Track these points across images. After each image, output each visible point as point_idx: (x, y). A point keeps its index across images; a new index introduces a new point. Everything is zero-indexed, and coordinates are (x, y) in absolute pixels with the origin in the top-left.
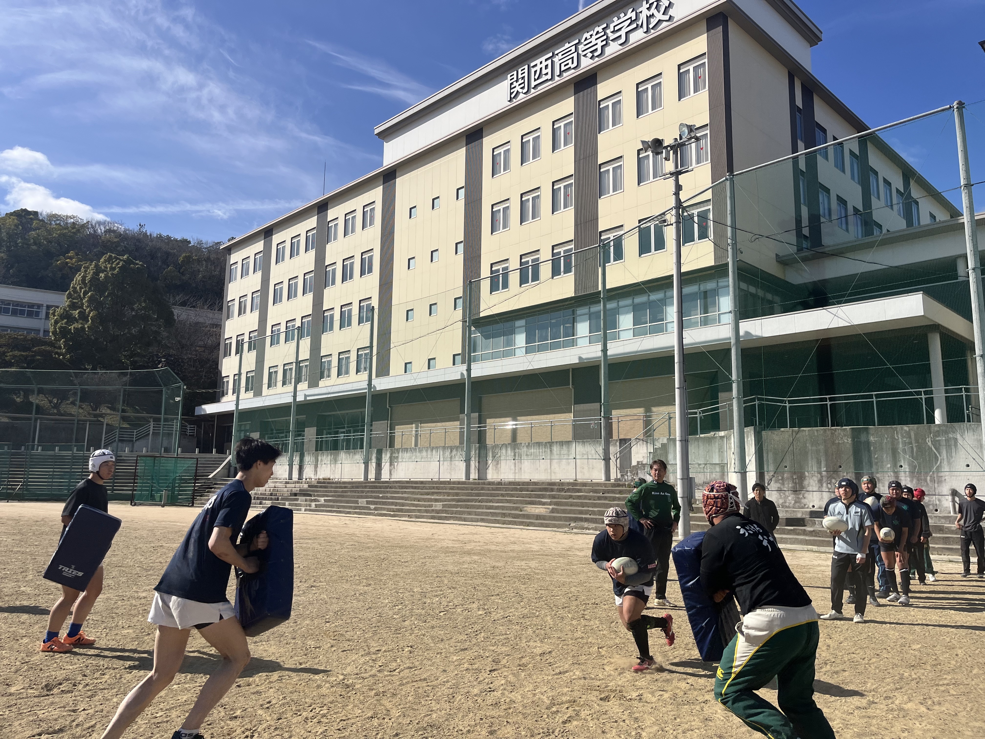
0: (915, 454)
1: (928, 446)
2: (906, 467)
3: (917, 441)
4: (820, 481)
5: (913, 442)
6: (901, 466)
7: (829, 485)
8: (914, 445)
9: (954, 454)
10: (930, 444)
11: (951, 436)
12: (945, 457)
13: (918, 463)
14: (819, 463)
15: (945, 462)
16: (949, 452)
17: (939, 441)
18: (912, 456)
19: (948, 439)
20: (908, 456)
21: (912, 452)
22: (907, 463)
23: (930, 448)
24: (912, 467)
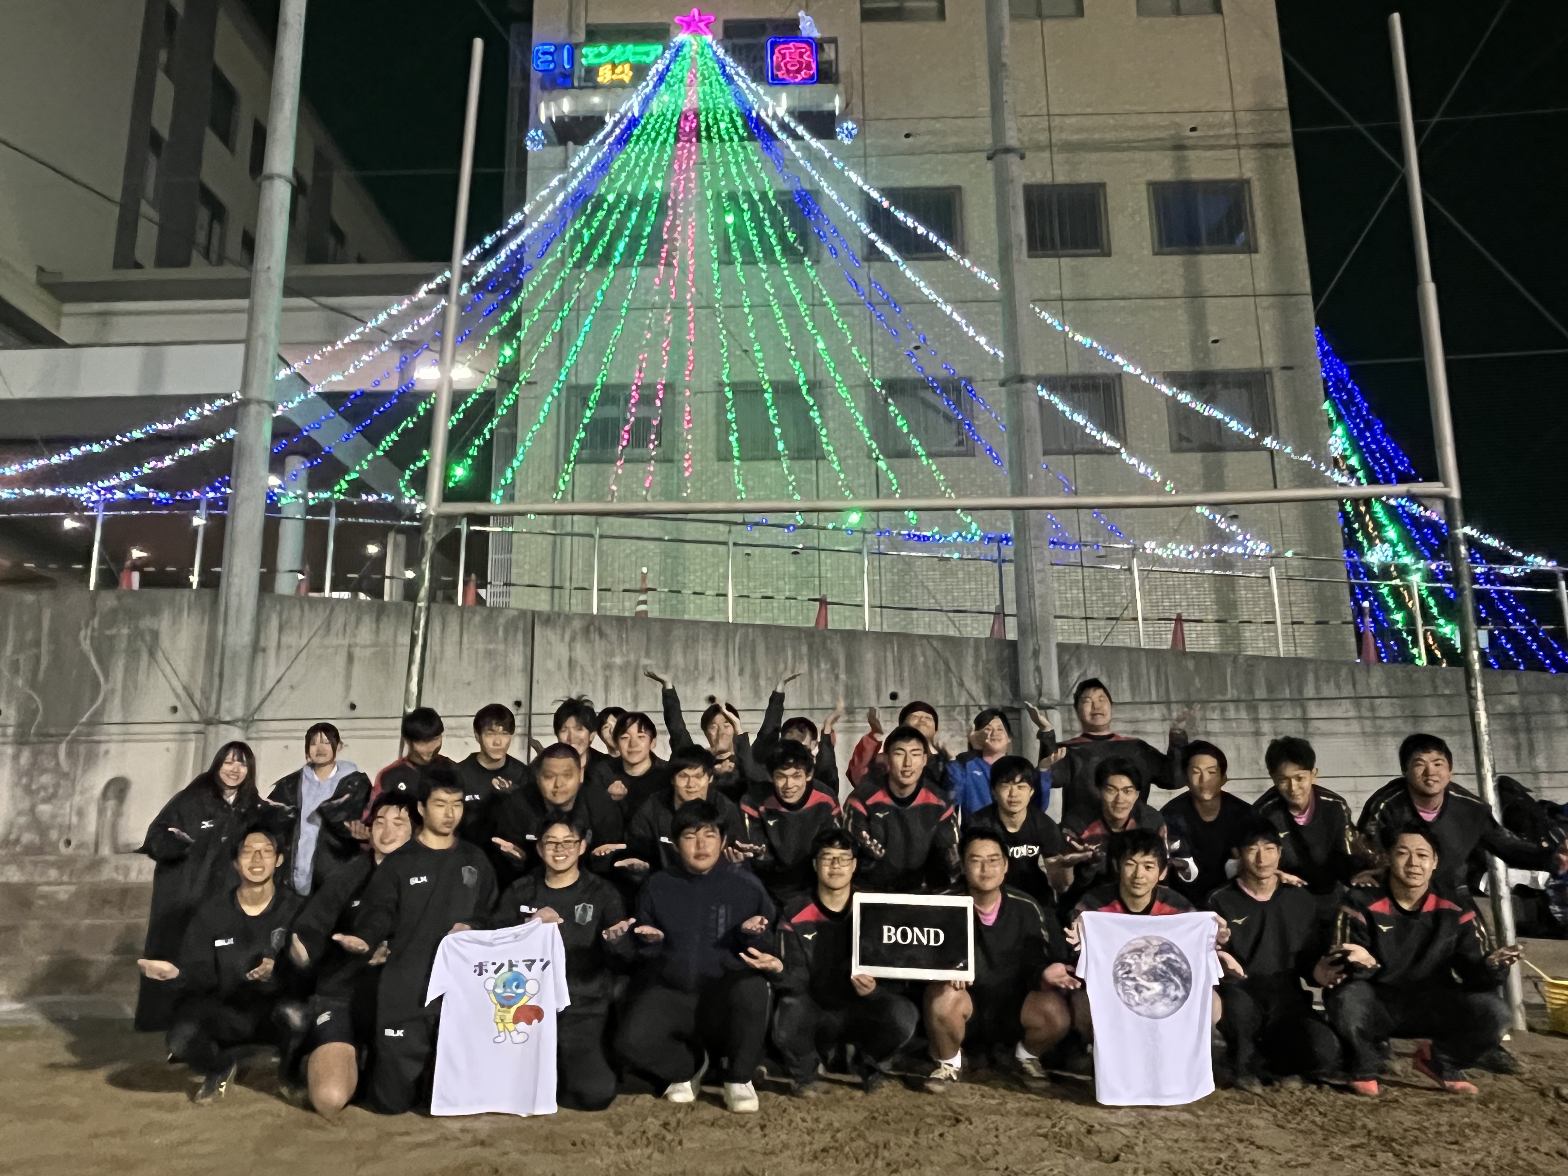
0: (41, 675)
1: (82, 653)
2: (10, 715)
3: (54, 636)
5: (45, 640)
6: (0, 712)
8: (45, 649)
9: (141, 677)
10: (86, 646)
11: (144, 624)
12: (119, 686)
13: (45, 702)
15: (117, 700)
16: (131, 671)
17: (112, 638)
18: (33, 683)
19: (137, 635)
20: (20, 682)
21: (35, 671)
22: (13, 705)
23: (84, 660)
24: (26, 717)
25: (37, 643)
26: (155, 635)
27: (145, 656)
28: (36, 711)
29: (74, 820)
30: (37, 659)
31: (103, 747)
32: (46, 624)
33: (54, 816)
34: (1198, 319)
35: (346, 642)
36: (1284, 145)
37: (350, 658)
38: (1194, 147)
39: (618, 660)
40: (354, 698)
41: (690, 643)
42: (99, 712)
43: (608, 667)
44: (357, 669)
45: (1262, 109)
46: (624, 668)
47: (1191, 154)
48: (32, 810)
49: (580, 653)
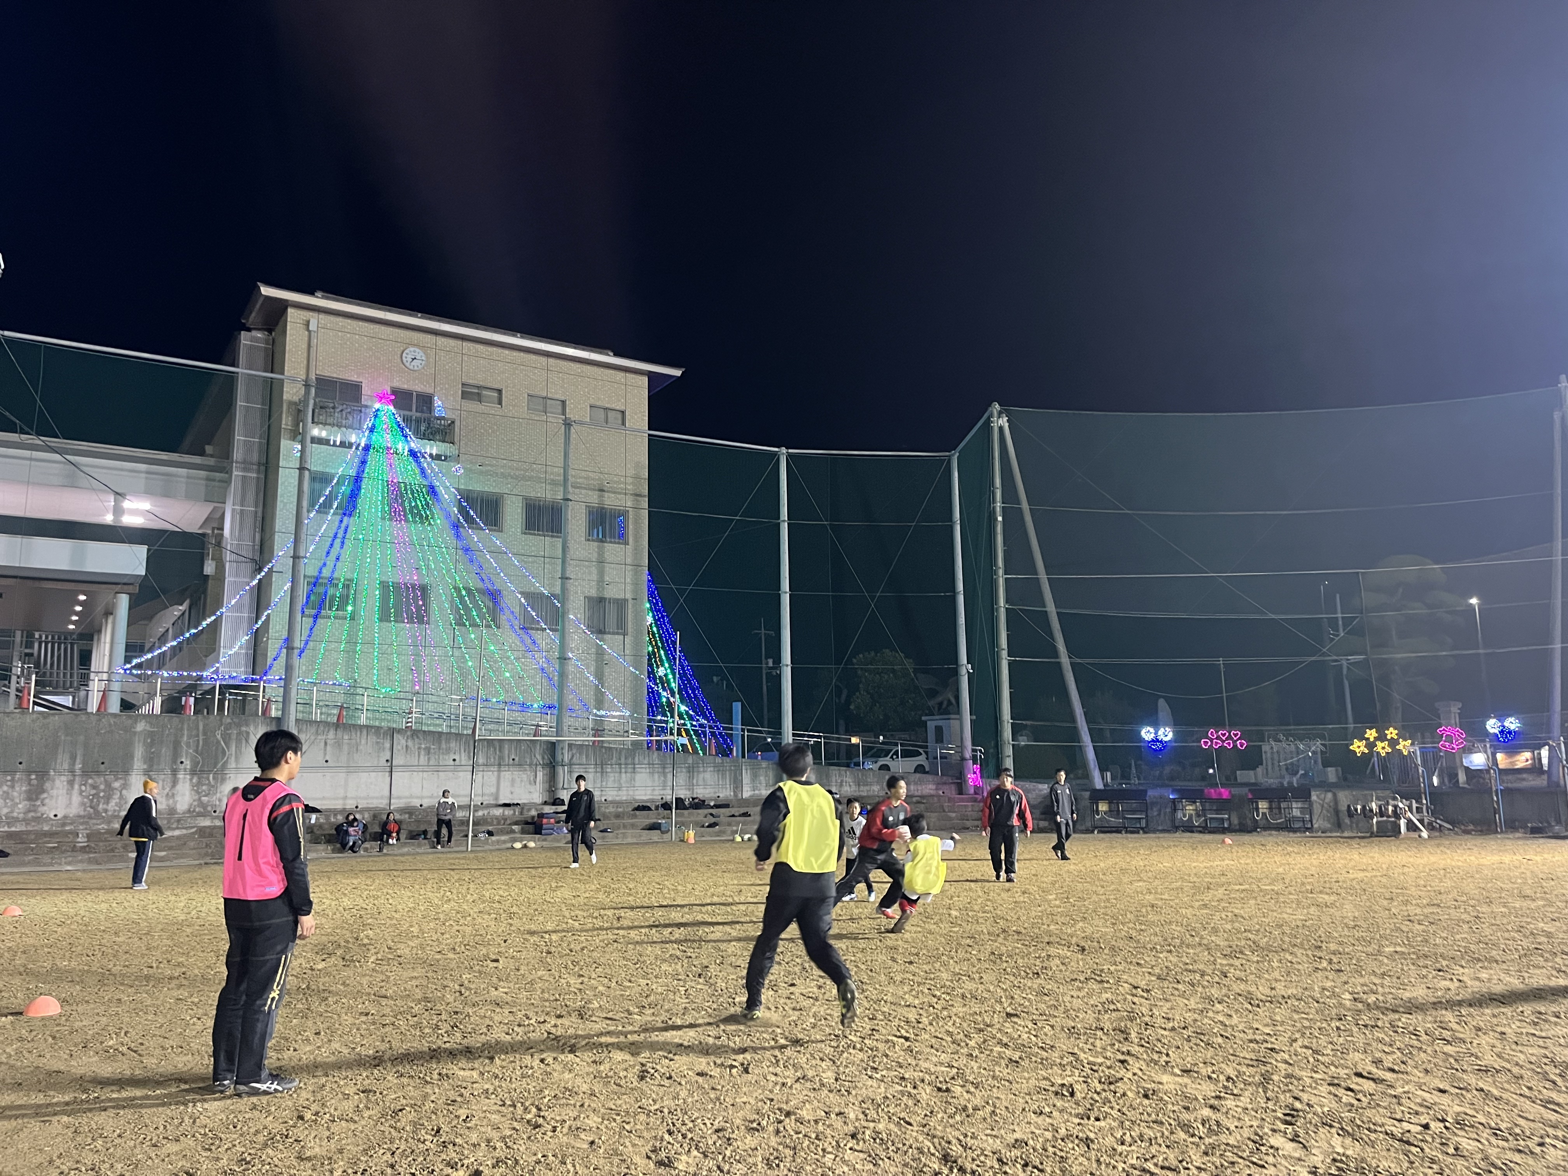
0: (200, 748)
1: (217, 739)
2: (188, 764)
3: (205, 734)
4: (71, 783)
5: (201, 734)
6: (182, 762)
7: (83, 788)
8: (201, 738)
9: (243, 749)
10: (219, 737)
11: (244, 729)
12: (234, 753)
13: (202, 759)
14: (73, 758)
15: (233, 758)
16: (239, 747)
17: (230, 735)
18: (196, 751)
19: (240, 733)
20: (191, 751)
21: (197, 746)
22: (189, 759)
23: (218, 742)
24: (195, 764)
25: (198, 736)
26: (248, 733)
27: (244, 742)
28: (198, 763)
29: (218, 803)
30: (198, 741)
31: (228, 776)
32: (201, 727)
33: (209, 801)
34: (601, 574)
35: (324, 737)
36: (644, 496)
37: (326, 743)
38: (608, 492)
39: (423, 746)
40: (327, 758)
41: (448, 741)
42: (226, 762)
43: (419, 748)
44: (328, 747)
45: (637, 477)
46: (425, 749)
47: (606, 494)
48: (200, 799)
49: (410, 743)
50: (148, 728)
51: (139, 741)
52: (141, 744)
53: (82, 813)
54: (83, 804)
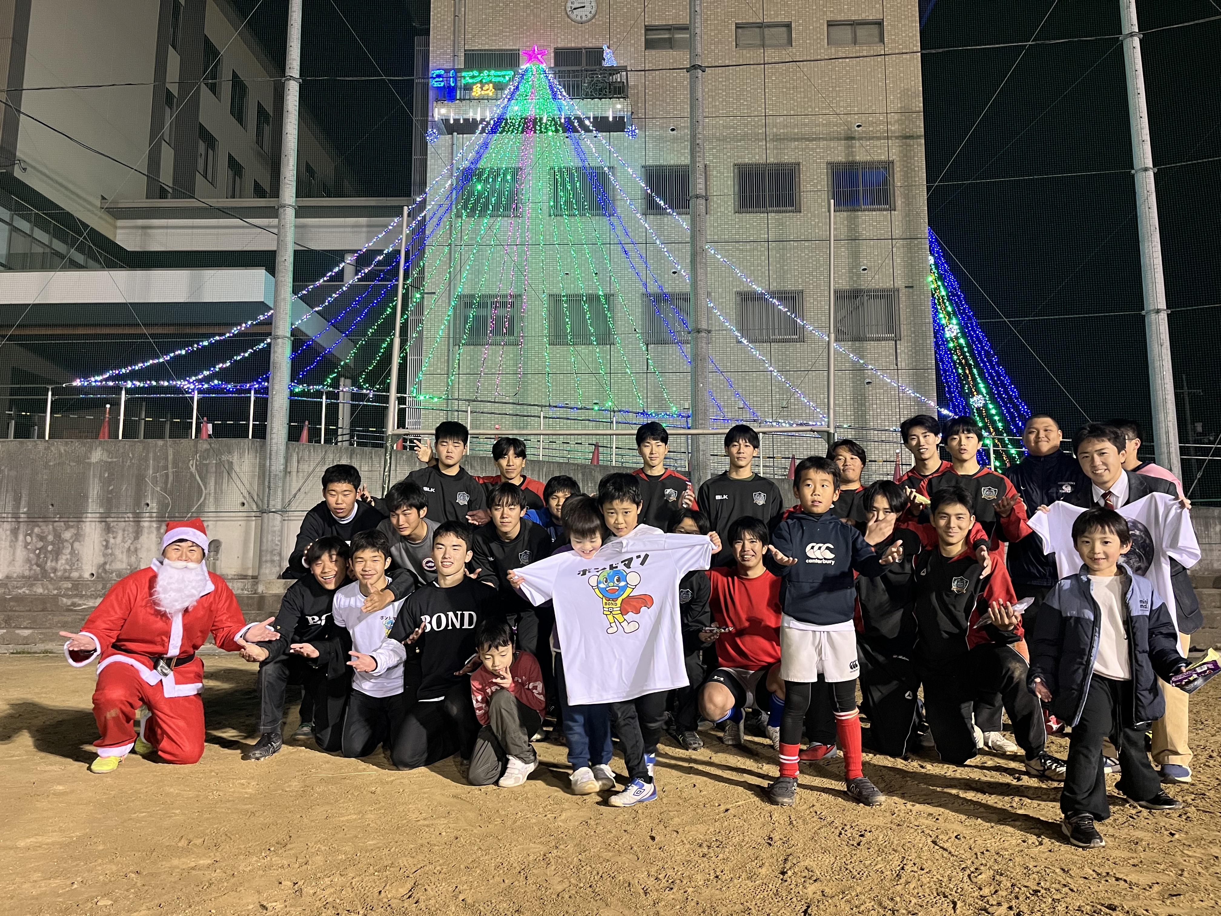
0: (169, 486)
1: (191, 473)
2: (154, 506)
3: (175, 464)
4: (15, 532)
5: (170, 466)
6: (148, 505)
7: (29, 539)
8: (170, 470)
9: (225, 486)
10: (193, 469)
11: (224, 458)
12: (212, 491)
13: (172, 499)
14: (17, 500)
15: (212, 499)
16: (218, 483)
17: (207, 465)
18: (165, 490)
19: (220, 464)
20: (158, 489)
21: (166, 483)
22: (155, 501)
23: (192, 476)
24: (163, 507)
25: (166, 468)
26: (231, 464)
27: (225, 475)
28: (167, 504)
30: (167, 475)
32: (170, 457)
34: (855, 255)
36: (919, 137)
38: (860, 139)
42: (202, 505)
45: (905, 112)
47: (857, 143)
50: (105, 458)
51: (94, 477)
52: (97, 481)
53: (27, 573)
54: (28, 560)
